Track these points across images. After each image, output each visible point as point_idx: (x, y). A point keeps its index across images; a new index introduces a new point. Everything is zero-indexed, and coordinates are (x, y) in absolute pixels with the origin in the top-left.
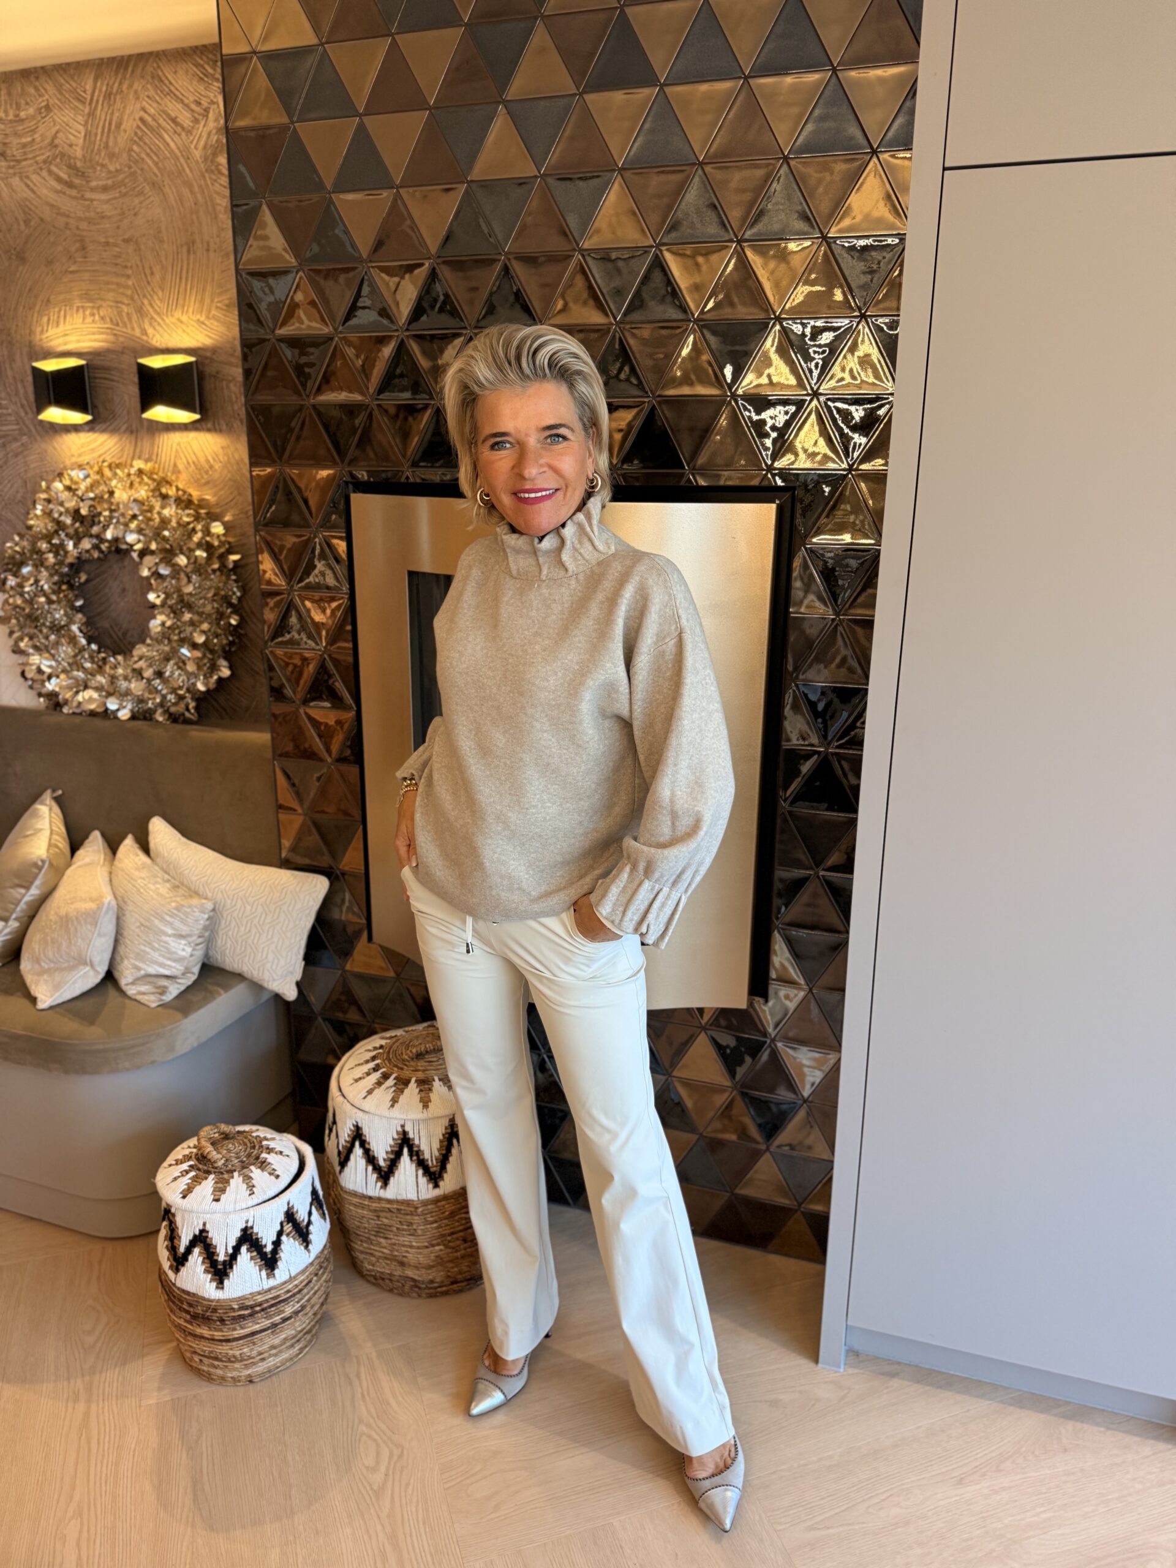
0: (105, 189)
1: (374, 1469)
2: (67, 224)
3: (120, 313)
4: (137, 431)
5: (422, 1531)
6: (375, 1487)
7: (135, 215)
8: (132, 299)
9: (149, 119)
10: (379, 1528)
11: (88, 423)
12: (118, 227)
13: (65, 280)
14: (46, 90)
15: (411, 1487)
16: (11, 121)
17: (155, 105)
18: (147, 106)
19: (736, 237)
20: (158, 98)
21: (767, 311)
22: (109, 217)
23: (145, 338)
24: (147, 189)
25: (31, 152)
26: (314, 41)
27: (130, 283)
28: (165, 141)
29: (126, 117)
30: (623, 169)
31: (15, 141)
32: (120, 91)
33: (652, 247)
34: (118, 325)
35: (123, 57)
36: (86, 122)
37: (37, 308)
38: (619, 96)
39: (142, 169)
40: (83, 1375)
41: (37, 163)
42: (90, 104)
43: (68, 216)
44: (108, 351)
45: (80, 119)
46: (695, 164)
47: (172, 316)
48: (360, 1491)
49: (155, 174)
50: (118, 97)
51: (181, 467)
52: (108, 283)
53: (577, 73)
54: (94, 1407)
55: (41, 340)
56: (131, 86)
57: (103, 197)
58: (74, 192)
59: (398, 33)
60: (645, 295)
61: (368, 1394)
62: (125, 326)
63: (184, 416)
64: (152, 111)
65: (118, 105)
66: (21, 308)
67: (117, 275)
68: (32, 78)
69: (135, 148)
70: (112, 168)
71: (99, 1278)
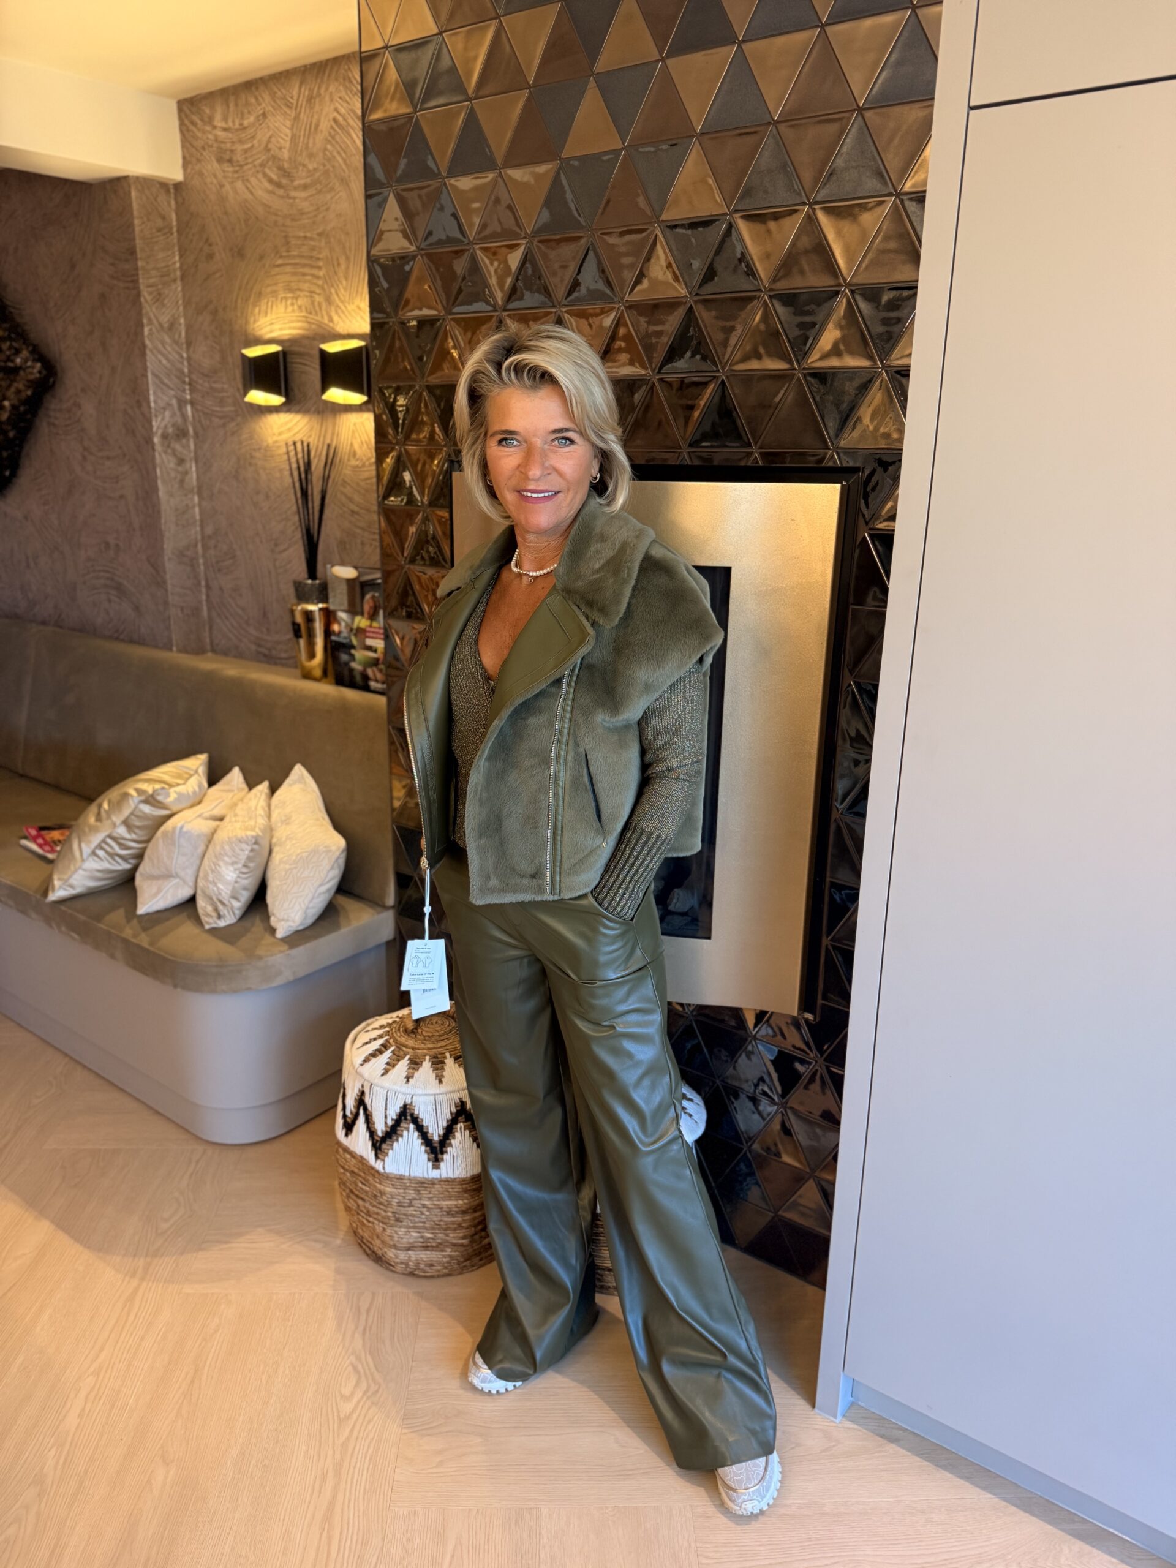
0: (305, 187)
1: (347, 1399)
2: (276, 223)
3: (313, 303)
4: (323, 412)
5: (366, 1466)
6: (342, 1416)
7: (327, 209)
8: (323, 288)
9: (340, 119)
10: (330, 1453)
11: (284, 404)
12: (314, 223)
13: (273, 273)
14: (263, 98)
15: (372, 1424)
16: (237, 130)
17: (345, 105)
18: (340, 107)
19: (809, 201)
20: (348, 99)
21: (836, 277)
22: (309, 213)
23: (331, 325)
24: (337, 184)
25: (252, 156)
26: (436, 31)
27: (321, 273)
28: (352, 138)
29: (322, 119)
30: (702, 134)
31: (239, 148)
32: (320, 95)
33: (726, 214)
34: (311, 313)
35: (321, 62)
36: (293, 125)
37: (252, 300)
38: (697, 58)
39: (333, 167)
40: (147, 1256)
41: (255, 166)
42: (296, 109)
43: (276, 215)
44: (304, 337)
45: (288, 123)
46: (769, 123)
47: (353, 303)
48: (327, 1415)
49: (344, 171)
50: (317, 100)
51: (356, 446)
52: (304, 275)
53: (660, 39)
54: (144, 1284)
55: (253, 329)
56: (327, 89)
57: (303, 194)
58: (281, 192)
59: (503, 16)
60: (718, 267)
61: (371, 1328)
62: (317, 314)
63: (357, 398)
64: (343, 111)
65: (317, 108)
66: (239, 301)
67: (312, 267)
68: (253, 89)
69: (329, 147)
70: (311, 167)
71: (192, 1174)
